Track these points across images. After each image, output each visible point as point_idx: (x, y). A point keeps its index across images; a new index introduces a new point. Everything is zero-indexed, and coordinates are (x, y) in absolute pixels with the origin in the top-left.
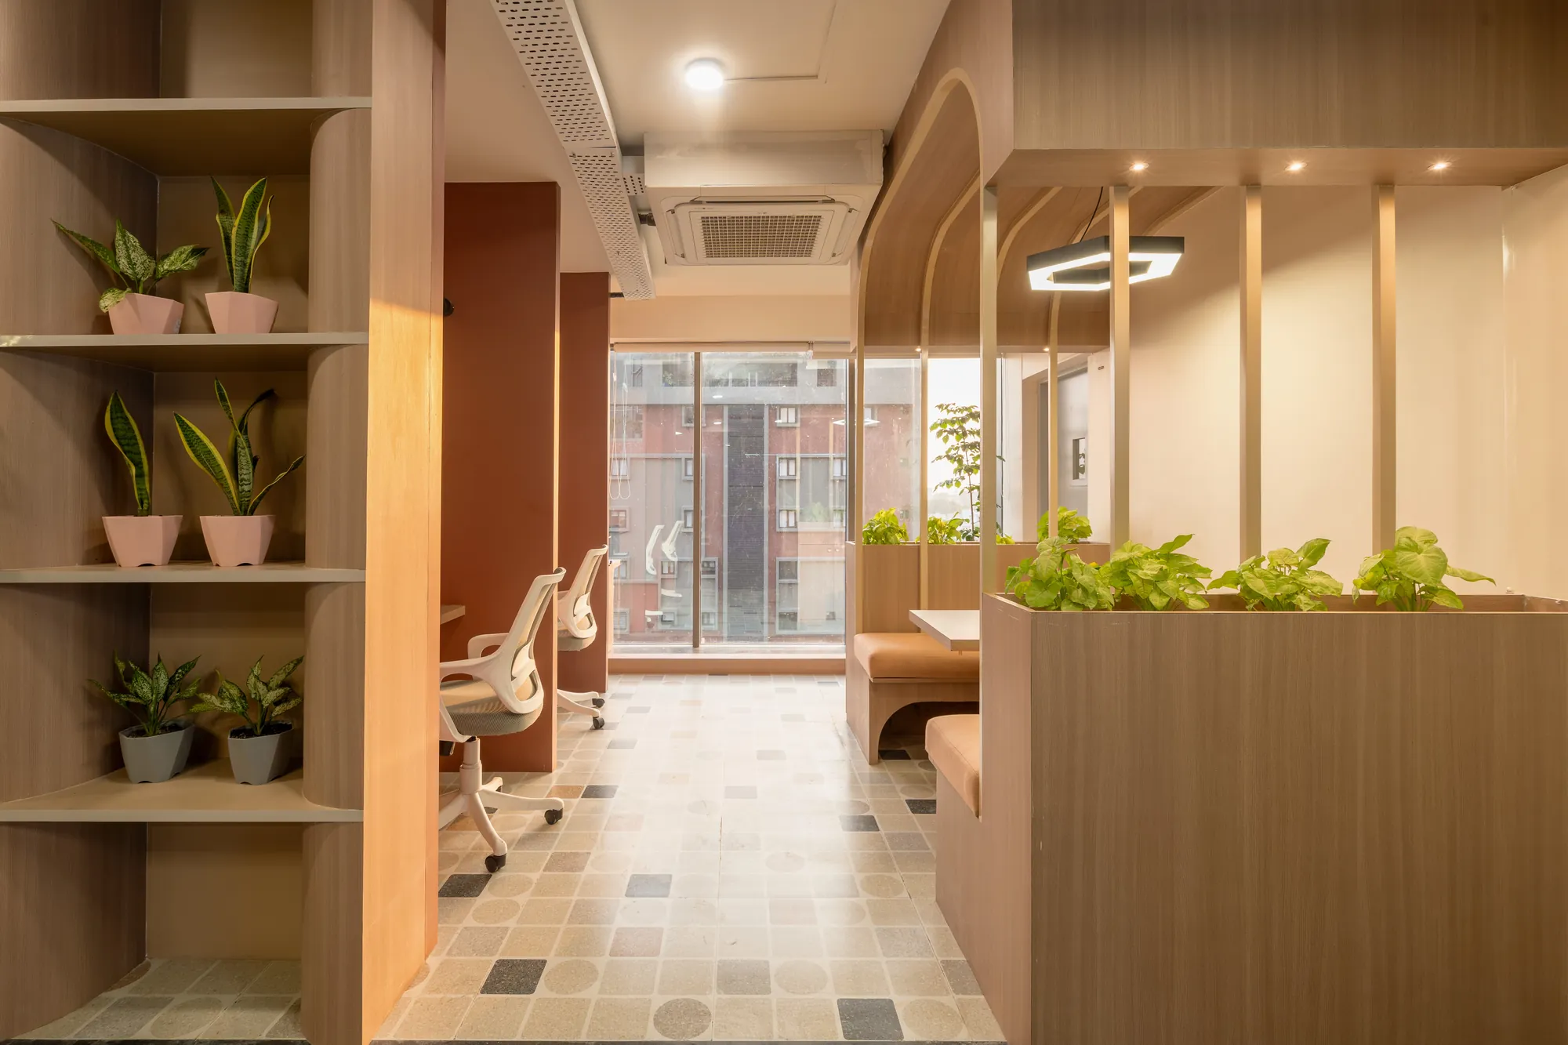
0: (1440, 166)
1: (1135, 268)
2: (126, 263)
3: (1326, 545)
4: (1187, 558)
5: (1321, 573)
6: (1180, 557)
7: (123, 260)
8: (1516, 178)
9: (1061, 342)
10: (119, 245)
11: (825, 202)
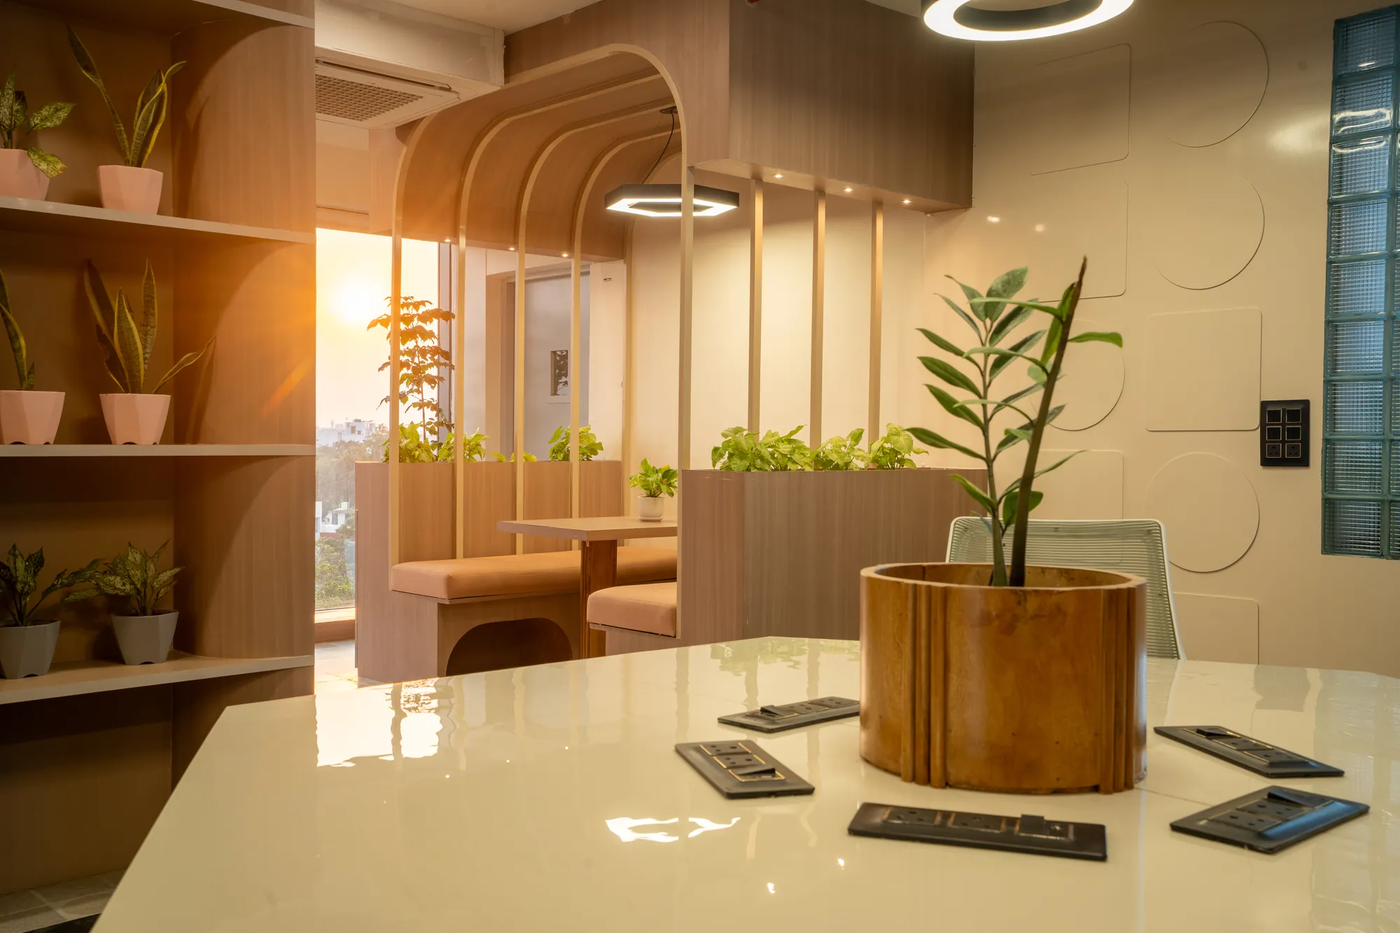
0: (907, 202)
1: (697, 208)
2: (7, 113)
3: (862, 432)
4: (800, 442)
5: (860, 450)
6: (795, 441)
7: (5, 110)
8: (932, 211)
9: (585, 251)
10: (8, 94)
11: (442, 89)
